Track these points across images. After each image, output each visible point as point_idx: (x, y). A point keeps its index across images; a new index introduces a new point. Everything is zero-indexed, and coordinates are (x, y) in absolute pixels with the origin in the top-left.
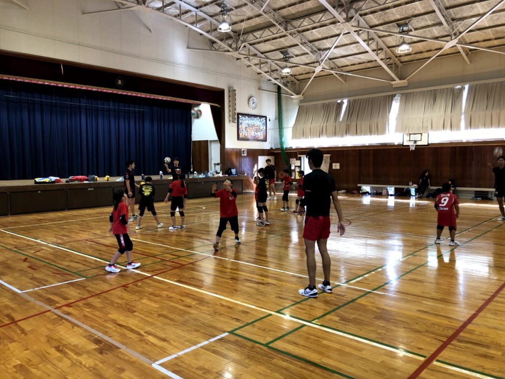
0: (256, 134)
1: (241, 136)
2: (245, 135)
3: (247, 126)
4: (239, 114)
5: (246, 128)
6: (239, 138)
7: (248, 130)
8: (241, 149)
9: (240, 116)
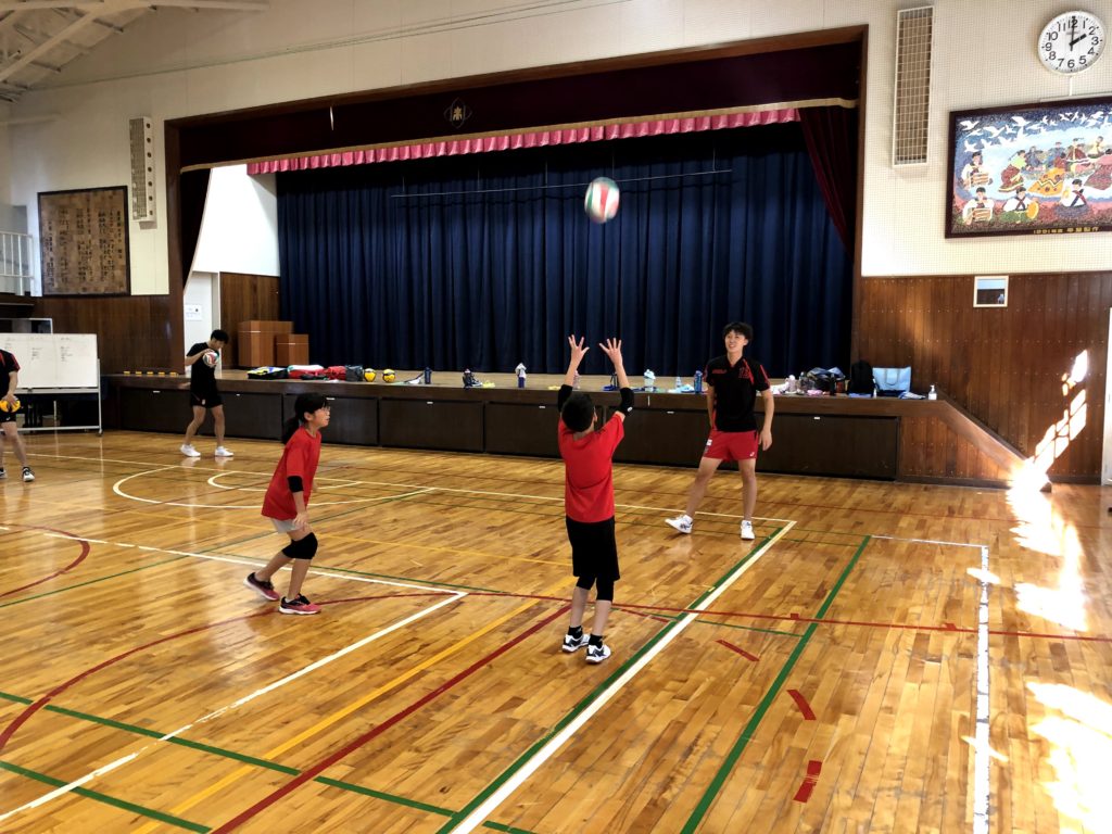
0: (1090, 192)
1: (965, 218)
2: (996, 211)
3: (1020, 163)
4: (955, 117)
5: (1009, 175)
6: (953, 230)
7: (1028, 183)
8: (968, 280)
9: (968, 124)
